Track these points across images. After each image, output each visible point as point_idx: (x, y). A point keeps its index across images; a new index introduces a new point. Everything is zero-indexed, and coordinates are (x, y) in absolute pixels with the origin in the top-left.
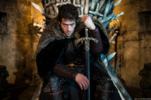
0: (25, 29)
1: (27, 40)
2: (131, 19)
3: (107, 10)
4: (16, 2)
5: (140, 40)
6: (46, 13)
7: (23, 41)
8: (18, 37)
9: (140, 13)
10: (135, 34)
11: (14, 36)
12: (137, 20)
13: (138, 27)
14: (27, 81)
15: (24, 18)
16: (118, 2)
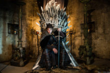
0: (30, 32)
1: (30, 37)
2: (78, 27)
3: (65, 25)
4: (26, 20)
5: (81, 36)
7: (29, 38)
8: (27, 36)
9: (81, 24)
10: (79, 33)
11: (25, 35)
12: (80, 27)
13: (80, 30)
14: (31, 56)
15: (29, 27)
16: (69, 22)
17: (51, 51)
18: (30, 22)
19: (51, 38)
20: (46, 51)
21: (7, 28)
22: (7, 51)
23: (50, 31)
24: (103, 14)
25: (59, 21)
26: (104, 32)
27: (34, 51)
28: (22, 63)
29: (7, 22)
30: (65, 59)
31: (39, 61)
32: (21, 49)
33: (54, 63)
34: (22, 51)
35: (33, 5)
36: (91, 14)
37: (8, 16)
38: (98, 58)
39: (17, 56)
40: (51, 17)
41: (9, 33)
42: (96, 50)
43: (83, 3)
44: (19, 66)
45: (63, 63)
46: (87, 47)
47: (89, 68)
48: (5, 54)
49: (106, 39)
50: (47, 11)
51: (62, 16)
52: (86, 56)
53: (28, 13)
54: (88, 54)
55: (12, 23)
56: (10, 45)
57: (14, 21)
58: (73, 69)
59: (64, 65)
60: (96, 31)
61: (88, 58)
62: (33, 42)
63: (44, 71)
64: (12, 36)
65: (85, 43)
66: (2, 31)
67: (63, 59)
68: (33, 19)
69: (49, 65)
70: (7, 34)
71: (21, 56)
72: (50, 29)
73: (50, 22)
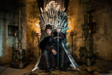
0: (30, 34)
1: (31, 39)
3: (65, 26)
4: (26, 21)
6: (41, 27)
7: (29, 39)
8: (27, 37)
9: (82, 25)
11: (25, 37)
12: (81, 28)
13: (82, 31)
14: (31, 58)
15: (30, 29)
16: (69, 23)
17: (50, 53)
18: (30, 24)
19: (51, 40)
20: (46, 52)
21: (7, 30)
22: (7, 53)
23: (49, 32)
24: (104, 14)
25: (58, 22)
26: (105, 33)
27: (35, 54)
28: (21, 65)
29: (7, 24)
30: (64, 61)
31: (38, 63)
32: (21, 51)
33: (54, 65)
34: (21, 53)
35: (34, 7)
36: (92, 14)
37: (8, 18)
38: (100, 59)
39: (16, 58)
40: (51, 18)
41: (9, 35)
42: (98, 51)
43: (83, 3)
44: (19, 68)
45: (62, 65)
46: (88, 48)
47: (89, 70)
48: (6, 56)
49: (107, 40)
50: (47, 12)
51: (62, 17)
52: (87, 57)
53: (28, 15)
54: (88, 55)
55: (13, 25)
56: (10, 48)
57: (14, 23)
58: (73, 71)
59: (64, 67)
60: (97, 32)
61: (88, 60)
62: (33, 44)
63: (43, 73)
64: (12, 38)
65: (85, 44)
66: (2, 33)
67: (63, 60)
68: (33, 21)
69: (48, 66)
70: (7, 36)
71: (21, 58)
72: (49, 30)
73: (50, 23)
